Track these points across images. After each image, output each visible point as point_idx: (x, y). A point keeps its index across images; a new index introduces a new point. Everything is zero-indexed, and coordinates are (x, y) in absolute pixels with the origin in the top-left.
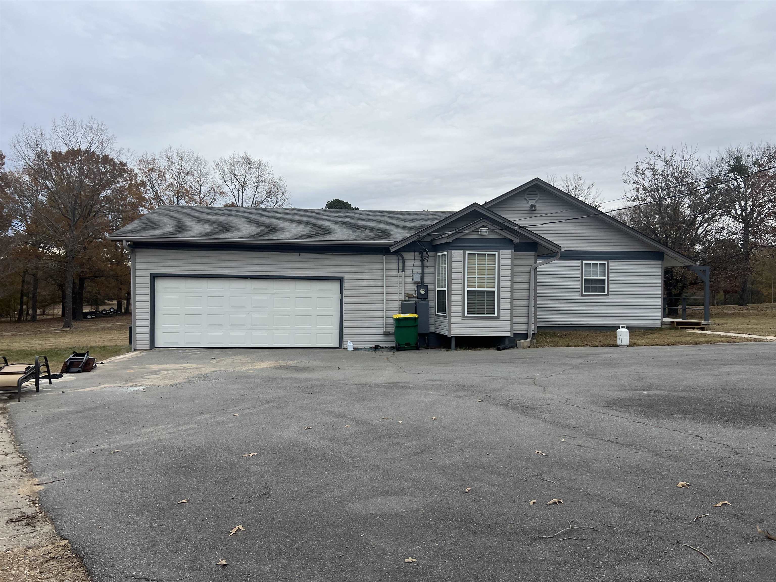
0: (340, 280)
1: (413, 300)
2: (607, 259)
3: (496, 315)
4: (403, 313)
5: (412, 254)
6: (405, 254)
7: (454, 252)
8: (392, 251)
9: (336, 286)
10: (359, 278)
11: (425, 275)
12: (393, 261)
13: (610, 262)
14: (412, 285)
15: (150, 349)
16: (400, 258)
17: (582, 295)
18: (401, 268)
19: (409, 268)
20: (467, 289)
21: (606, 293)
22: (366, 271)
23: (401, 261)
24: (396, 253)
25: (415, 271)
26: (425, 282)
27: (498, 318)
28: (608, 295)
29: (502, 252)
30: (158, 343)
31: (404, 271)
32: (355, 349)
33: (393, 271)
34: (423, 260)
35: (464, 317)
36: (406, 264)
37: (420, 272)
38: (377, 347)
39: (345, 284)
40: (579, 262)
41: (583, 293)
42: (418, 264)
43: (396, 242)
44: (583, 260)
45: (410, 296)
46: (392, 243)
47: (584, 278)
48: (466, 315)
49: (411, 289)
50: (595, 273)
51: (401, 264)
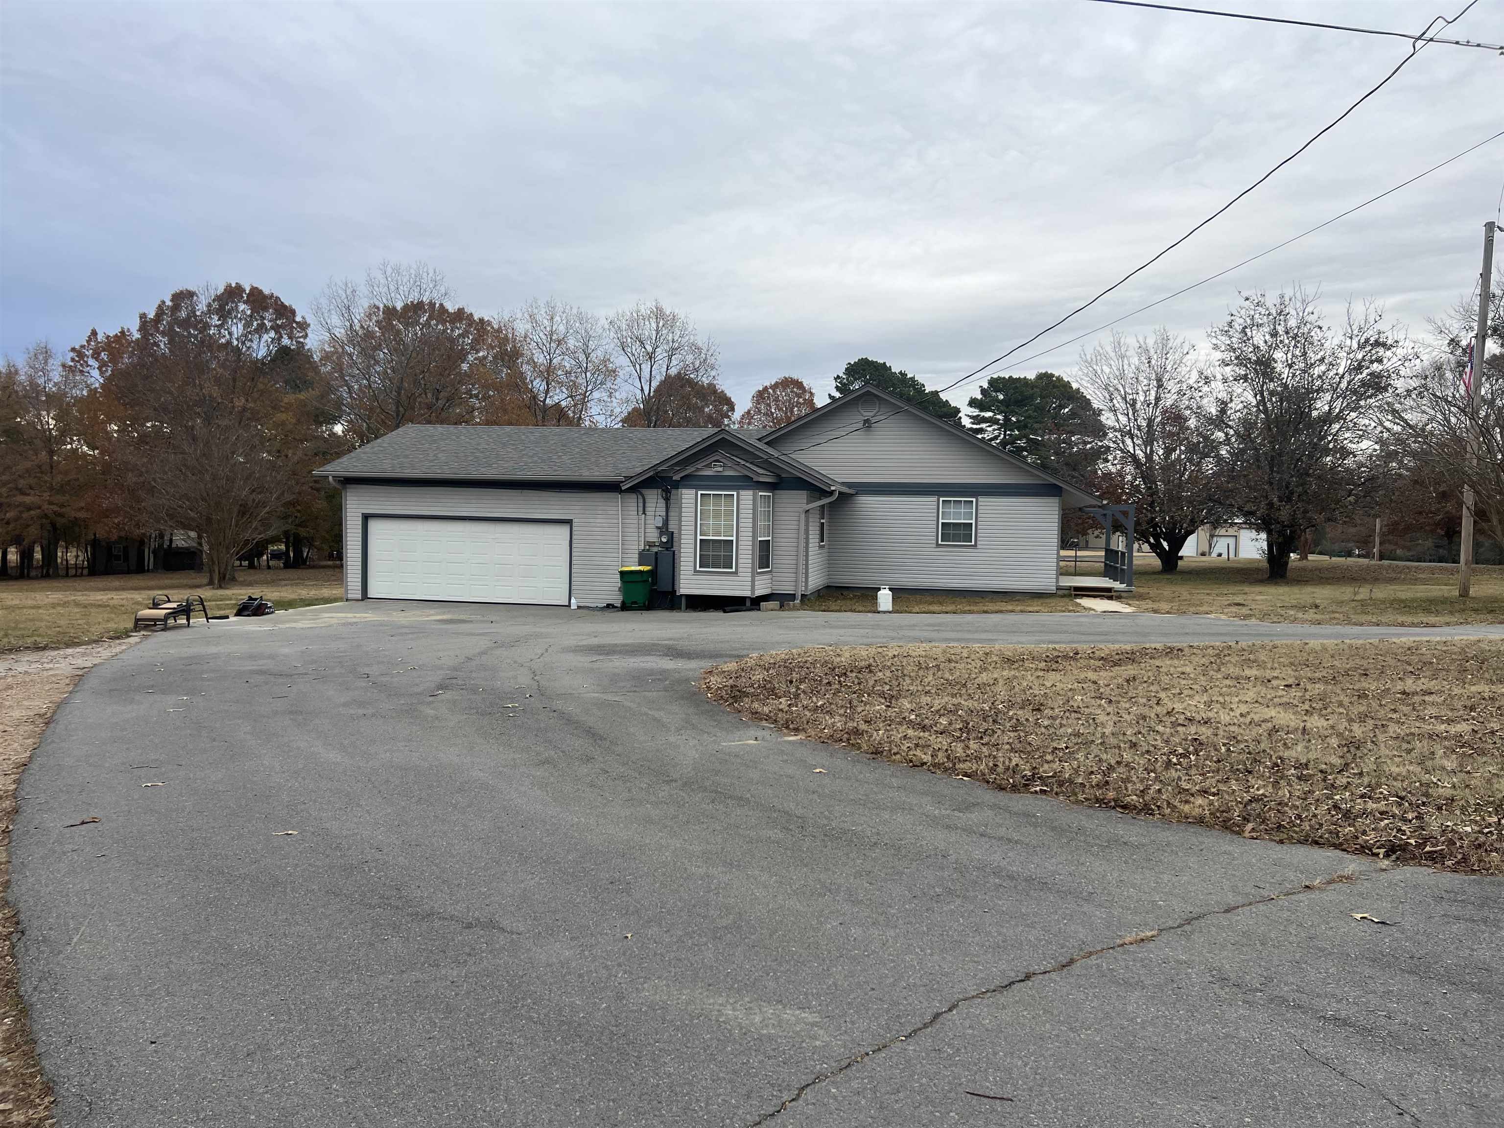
0: (569, 522)
1: (655, 549)
2: (975, 494)
3: (734, 570)
4: (640, 565)
5: (655, 491)
6: (646, 492)
7: (684, 491)
8: (623, 488)
9: (564, 530)
10: (592, 520)
11: (670, 518)
12: (632, 501)
13: (980, 499)
14: (655, 531)
15: (362, 600)
16: (640, 497)
17: (938, 545)
18: (641, 509)
19: (650, 510)
20: (699, 537)
21: (973, 543)
22: (600, 512)
23: (641, 500)
24: (633, 489)
25: (658, 514)
26: (670, 527)
27: (736, 573)
28: (975, 545)
29: (742, 492)
30: (371, 594)
31: (644, 513)
32: (579, 607)
33: (631, 513)
34: (667, 500)
35: (695, 571)
36: (647, 505)
37: (664, 514)
38: (609, 606)
39: (574, 529)
40: (935, 499)
41: (940, 542)
42: (662, 503)
43: (628, 478)
44: (940, 496)
45: (651, 545)
46: (622, 478)
47: (941, 521)
48: (698, 568)
49: (653, 536)
50: (957, 515)
51: (641, 505)
